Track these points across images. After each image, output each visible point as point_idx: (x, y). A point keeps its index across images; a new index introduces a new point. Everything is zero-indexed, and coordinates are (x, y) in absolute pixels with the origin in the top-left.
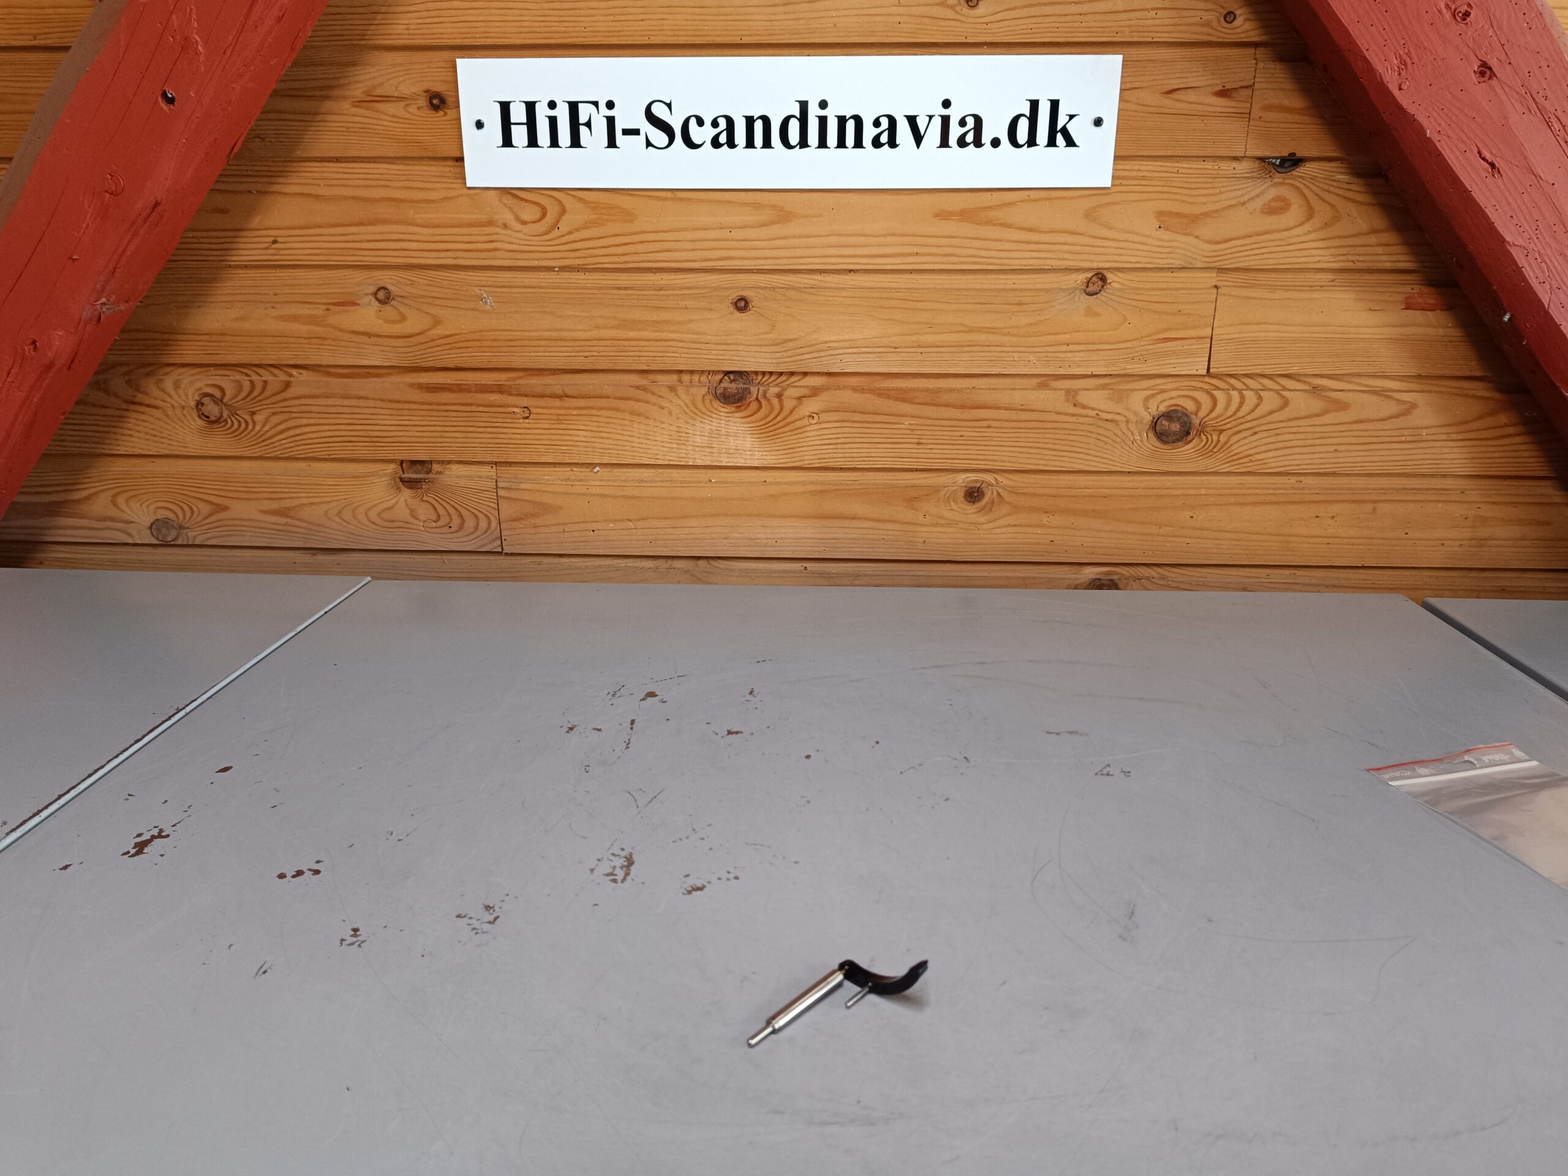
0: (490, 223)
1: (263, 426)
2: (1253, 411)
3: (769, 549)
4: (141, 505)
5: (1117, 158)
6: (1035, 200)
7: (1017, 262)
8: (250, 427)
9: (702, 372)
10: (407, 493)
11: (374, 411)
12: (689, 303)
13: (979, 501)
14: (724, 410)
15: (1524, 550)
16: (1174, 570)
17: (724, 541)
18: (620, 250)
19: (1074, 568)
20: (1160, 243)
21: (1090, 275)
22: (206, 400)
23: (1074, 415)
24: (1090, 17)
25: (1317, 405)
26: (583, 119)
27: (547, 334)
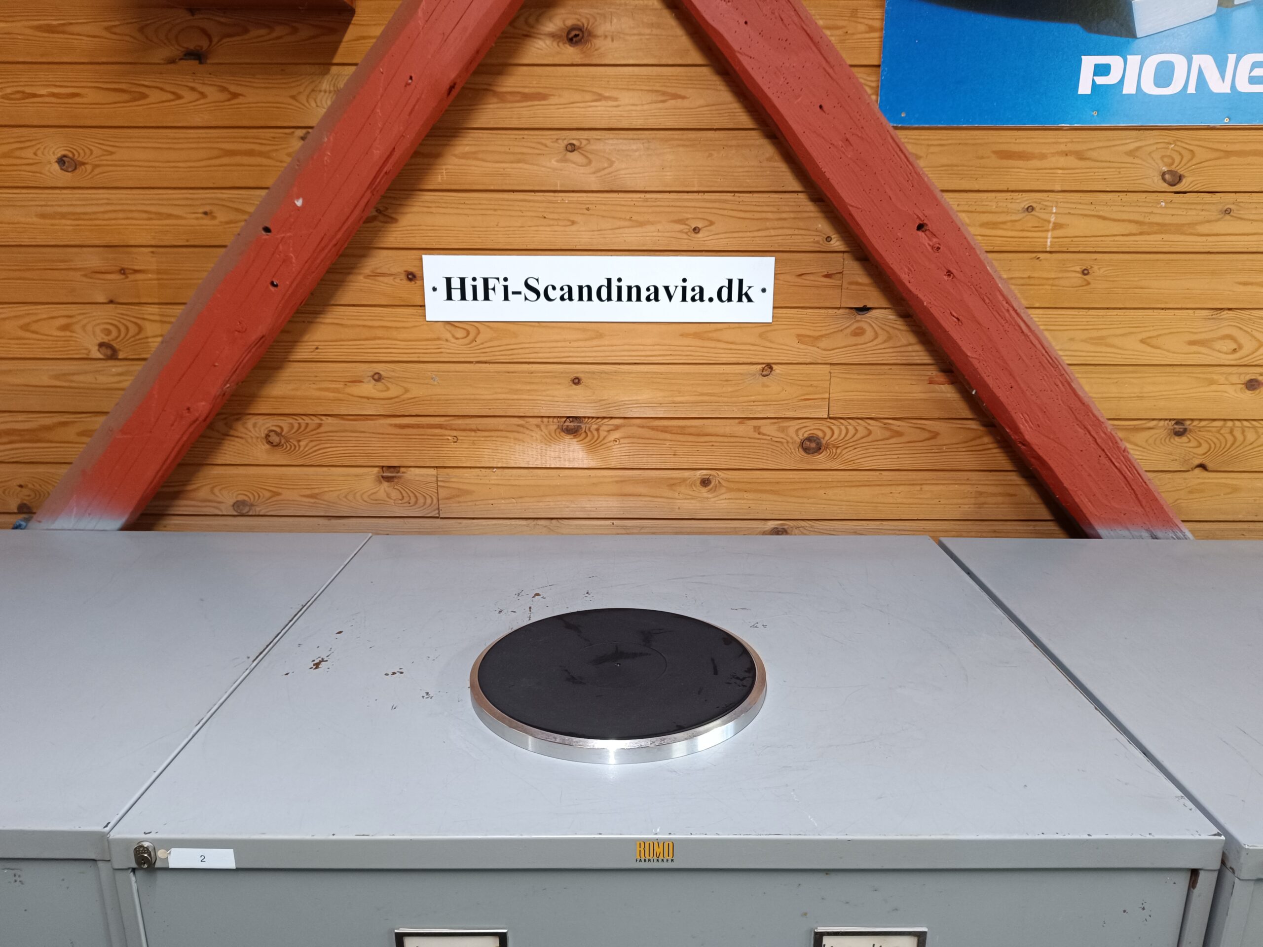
0: (438, 339)
1: (305, 448)
2: (853, 436)
3: (592, 513)
4: (229, 492)
5: (774, 308)
6: (733, 328)
7: (725, 359)
8: (297, 449)
9: (555, 417)
10: (385, 484)
11: (370, 439)
12: (548, 380)
13: (708, 486)
14: (568, 438)
15: (1005, 509)
16: (817, 522)
17: (567, 509)
18: (509, 352)
19: (763, 522)
20: (800, 350)
21: (764, 366)
22: (272, 434)
23: (759, 439)
24: (757, 239)
25: (887, 434)
26: (491, 286)
27: (468, 397)
